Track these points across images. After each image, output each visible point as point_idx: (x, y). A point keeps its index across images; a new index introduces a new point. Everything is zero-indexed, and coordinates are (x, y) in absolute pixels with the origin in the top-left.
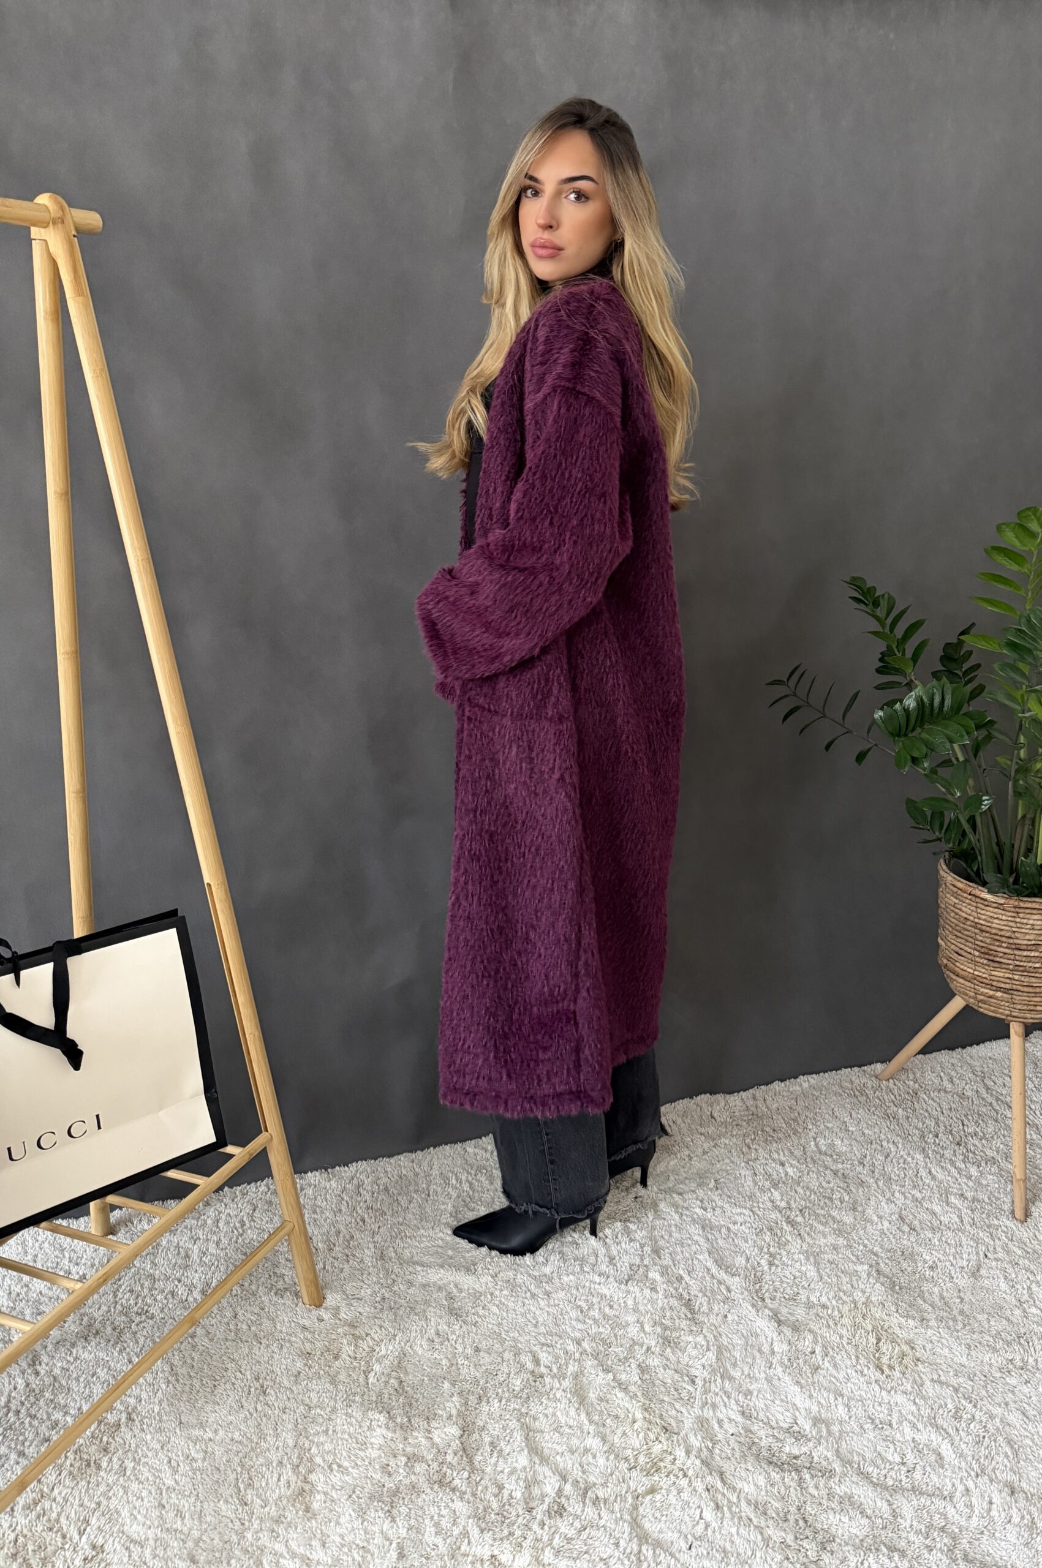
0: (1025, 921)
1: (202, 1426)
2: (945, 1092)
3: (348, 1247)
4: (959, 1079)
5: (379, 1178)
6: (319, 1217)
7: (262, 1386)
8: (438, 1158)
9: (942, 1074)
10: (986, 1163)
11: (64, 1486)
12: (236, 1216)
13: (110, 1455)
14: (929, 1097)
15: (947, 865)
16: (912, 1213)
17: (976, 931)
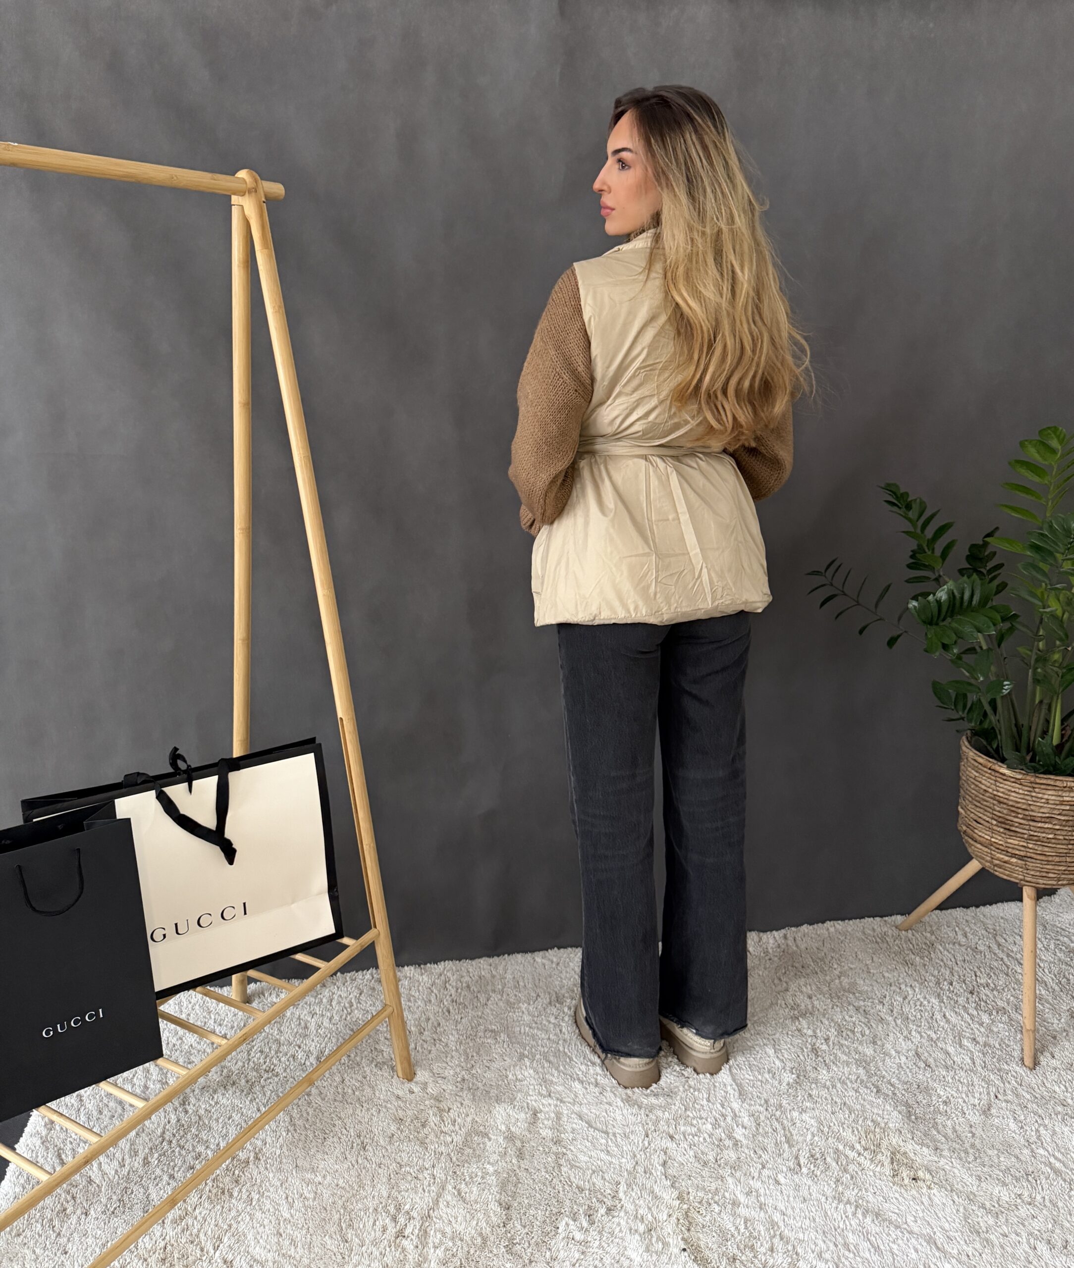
0: (1040, 795)
1: (313, 1170)
2: (960, 945)
3: (436, 1032)
4: (972, 934)
5: (462, 977)
6: (413, 1004)
7: (363, 1143)
8: (512, 964)
9: (957, 929)
10: (997, 1013)
11: (204, 1208)
12: (346, 998)
13: (240, 1186)
14: (945, 949)
15: (969, 742)
16: (927, 1052)
17: (995, 802)
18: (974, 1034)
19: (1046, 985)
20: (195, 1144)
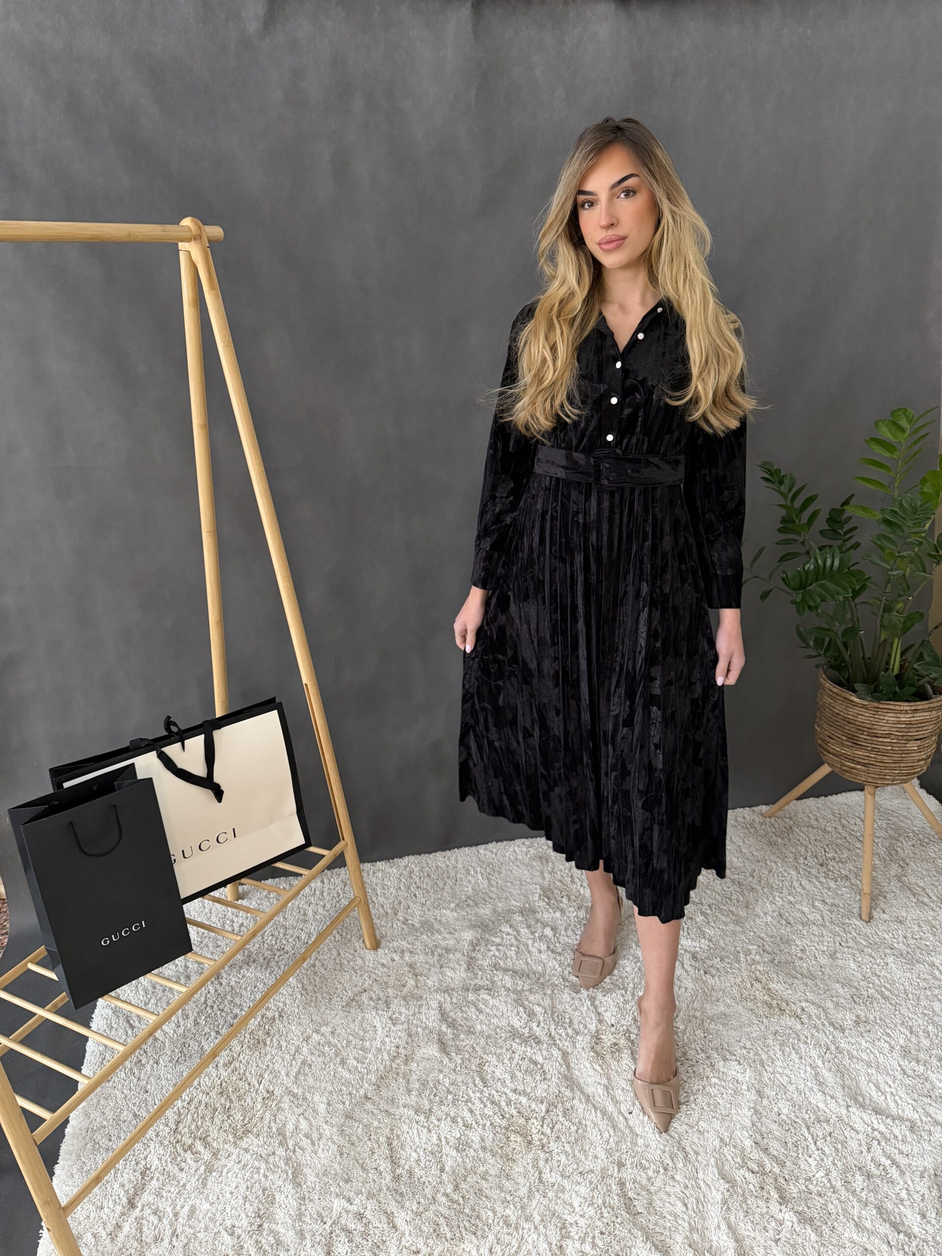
0: (882, 717)
2: (813, 827)
3: (406, 913)
4: (823, 818)
5: (423, 868)
8: (461, 856)
9: (810, 815)
10: (841, 880)
11: (246, 1054)
12: (334, 889)
13: (271, 1037)
14: (801, 831)
15: (826, 674)
16: (788, 912)
17: (846, 723)
18: (823, 897)
19: (879, 856)
20: (232, 1007)
